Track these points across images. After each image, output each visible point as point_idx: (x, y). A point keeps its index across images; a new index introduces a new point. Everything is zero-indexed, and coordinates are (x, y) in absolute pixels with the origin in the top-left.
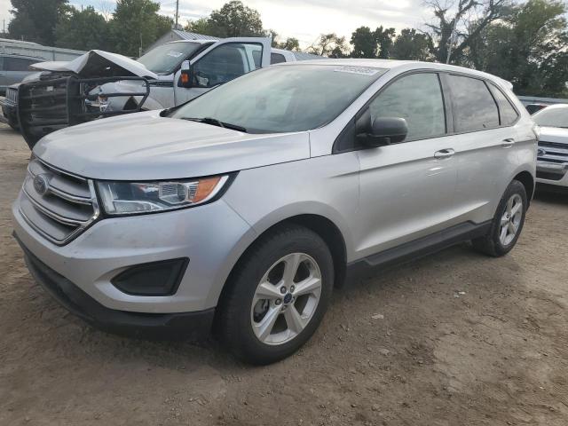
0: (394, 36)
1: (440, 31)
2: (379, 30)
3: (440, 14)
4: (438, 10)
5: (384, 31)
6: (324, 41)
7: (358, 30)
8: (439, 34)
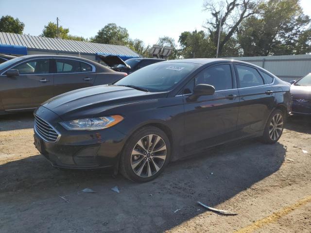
1: (215, 26)
3: (215, 15)
4: (214, 12)
5: (198, 32)
6: (162, 42)
8: (215, 28)
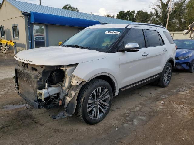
0: (135, 14)
1: (161, 7)
2: (129, 12)
5: (130, 12)
7: (119, 12)
